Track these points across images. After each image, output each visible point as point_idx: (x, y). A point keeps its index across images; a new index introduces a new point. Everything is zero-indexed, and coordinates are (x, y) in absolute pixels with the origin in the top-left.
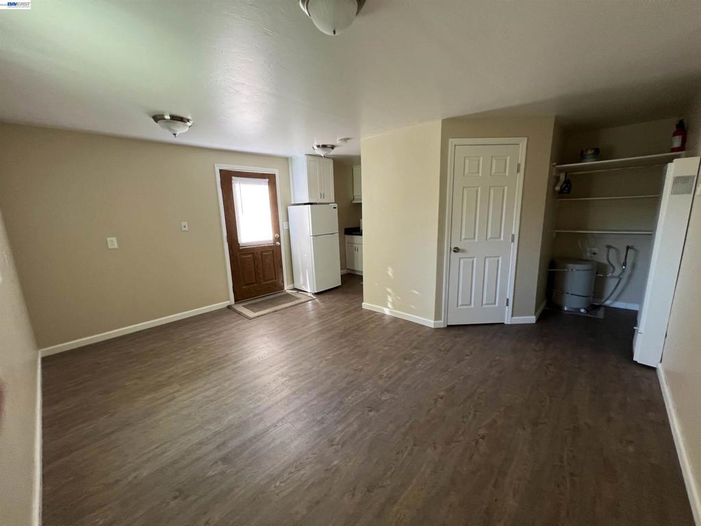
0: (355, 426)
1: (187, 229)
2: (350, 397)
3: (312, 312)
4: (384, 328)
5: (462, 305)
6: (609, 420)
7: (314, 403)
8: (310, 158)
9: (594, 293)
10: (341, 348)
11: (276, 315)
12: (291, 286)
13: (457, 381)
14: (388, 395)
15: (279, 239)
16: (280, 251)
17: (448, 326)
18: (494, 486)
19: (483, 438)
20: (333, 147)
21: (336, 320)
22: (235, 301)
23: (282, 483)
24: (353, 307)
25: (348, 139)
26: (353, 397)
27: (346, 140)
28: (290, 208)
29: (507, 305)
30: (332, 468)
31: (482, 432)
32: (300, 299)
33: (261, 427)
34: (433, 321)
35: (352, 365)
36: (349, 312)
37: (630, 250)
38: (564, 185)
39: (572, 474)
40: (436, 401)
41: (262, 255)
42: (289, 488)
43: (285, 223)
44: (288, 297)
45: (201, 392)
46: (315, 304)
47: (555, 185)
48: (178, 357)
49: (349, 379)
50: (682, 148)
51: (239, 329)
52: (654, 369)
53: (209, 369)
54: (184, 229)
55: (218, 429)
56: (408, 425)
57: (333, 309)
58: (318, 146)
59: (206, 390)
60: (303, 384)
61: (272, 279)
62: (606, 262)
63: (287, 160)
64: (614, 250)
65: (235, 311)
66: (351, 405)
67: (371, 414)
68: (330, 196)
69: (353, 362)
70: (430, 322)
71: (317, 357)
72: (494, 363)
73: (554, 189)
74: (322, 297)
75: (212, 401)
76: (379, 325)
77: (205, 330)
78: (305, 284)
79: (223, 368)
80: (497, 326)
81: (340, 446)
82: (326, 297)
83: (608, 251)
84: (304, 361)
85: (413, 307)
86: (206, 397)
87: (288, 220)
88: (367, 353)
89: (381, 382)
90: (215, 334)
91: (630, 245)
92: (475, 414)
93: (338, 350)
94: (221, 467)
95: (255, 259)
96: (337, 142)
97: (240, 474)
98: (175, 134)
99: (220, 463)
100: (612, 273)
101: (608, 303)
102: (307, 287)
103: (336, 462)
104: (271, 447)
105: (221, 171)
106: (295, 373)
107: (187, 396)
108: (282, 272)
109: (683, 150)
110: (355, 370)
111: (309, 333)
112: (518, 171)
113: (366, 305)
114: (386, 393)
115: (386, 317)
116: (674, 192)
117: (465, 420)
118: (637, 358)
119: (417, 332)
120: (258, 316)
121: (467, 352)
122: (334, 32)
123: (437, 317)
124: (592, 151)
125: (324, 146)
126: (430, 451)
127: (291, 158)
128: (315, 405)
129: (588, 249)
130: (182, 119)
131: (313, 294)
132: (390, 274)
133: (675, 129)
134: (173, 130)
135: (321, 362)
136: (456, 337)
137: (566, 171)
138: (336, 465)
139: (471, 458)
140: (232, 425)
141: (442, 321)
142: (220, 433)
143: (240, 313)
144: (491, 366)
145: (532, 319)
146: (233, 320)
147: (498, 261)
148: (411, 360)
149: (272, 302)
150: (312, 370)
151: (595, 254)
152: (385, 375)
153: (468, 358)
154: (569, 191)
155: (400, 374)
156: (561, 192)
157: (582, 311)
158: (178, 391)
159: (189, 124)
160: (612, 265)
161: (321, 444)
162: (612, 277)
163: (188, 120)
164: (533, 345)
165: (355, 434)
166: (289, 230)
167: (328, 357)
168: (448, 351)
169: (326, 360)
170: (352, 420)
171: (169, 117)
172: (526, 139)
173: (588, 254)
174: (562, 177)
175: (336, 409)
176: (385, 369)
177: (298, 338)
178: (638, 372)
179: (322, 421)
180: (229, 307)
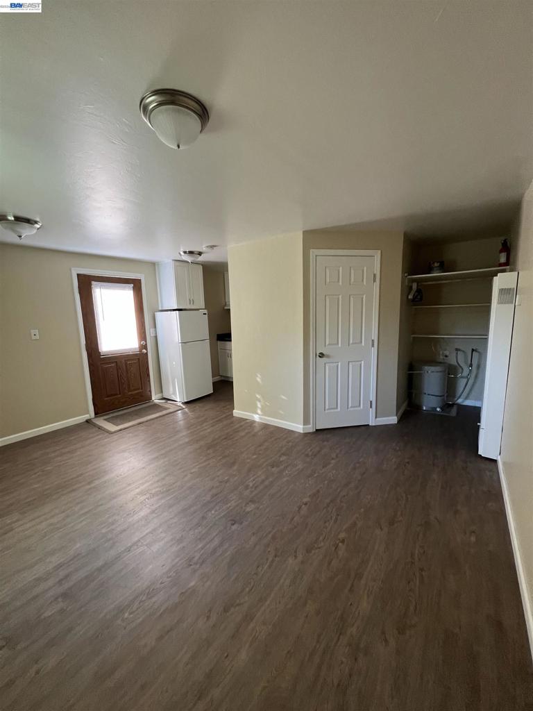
0: (216, 542)
1: (37, 337)
2: (213, 512)
3: (181, 423)
4: (254, 435)
5: (328, 409)
6: (456, 512)
7: (175, 521)
8: (178, 263)
9: (447, 392)
10: (208, 459)
11: (142, 428)
12: (159, 396)
13: (322, 486)
14: (253, 506)
15: (145, 347)
16: (147, 358)
17: (317, 430)
18: (351, 590)
19: (343, 541)
20: (200, 254)
21: (206, 430)
22: (96, 414)
23: (130, 614)
24: (224, 415)
25: (215, 246)
26: (216, 511)
27: (212, 247)
28: (158, 315)
29: (371, 407)
30: (186, 591)
31: (342, 535)
32: (169, 408)
33: (113, 553)
34: (302, 427)
35: (218, 476)
36: (220, 421)
37: (474, 352)
38: (416, 294)
39: (422, 570)
40: (300, 508)
41: (126, 364)
42: (139, 618)
43: (152, 330)
44: (156, 407)
45: (46, 520)
46: (184, 413)
47: (409, 294)
48: (22, 481)
49: (214, 491)
50: (507, 264)
51: (97, 445)
52: (495, 461)
53: (58, 493)
54: (34, 338)
55: (62, 560)
56: (270, 536)
57: (203, 418)
58: (185, 252)
59: (53, 517)
60: (163, 501)
61: (138, 389)
62: (456, 364)
63: (153, 265)
64: (462, 353)
65: (95, 425)
66: (214, 520)
67: (234, 527)
68: (200, 302)
69: (219, 473)
70: (299, 428)
71: (183, 470)
72: (358, 465)
73: (408, 297)
74: (192, 405)
75: (58, 529)
76: (249, 433)
77: (58, 448)
78: (174, 393)
79: (74, 490)
80: (363, 428)
81: (198, 566)
82: (198, 405)
83: (457, 354)
84: (167, 475)
85: (281, 412)
86: (51, 524)
87: (155, 327)
88: (234, 463)
89: (247, 493)
90: (69, 452)
91: (474, 348)
92: (336, 519)
93: (205, 461)
94: (61, 605)
95: (118, 368)
96: (203, 249)
97: (83, 609)
98: (20, 236)
99: (60, 600)
100: (462, 373)
101: (460, 401)
102: (176, 395)
103: (192, 584)
104: (122, 574)
105: (79, 275)
106: (157, 490)
107: (28, 525)
108: (149, 381)
109: (508, 265)
110: (221, 482)
111: (177, 444)
112: (374, 281)
113: (237, 413)
114: (250, 503)
115: (256, 425)
116: (500, 302)
117: (327, 524)
118: (482, 451)
119: (286, 438)
120: (121, 430)
121: (334, 455)
122: (179, 147)
123: (306, 422)
124: (438, 264)
125: (191, 253)
126: (290, 560)
127: (158, 262)
128: (175, 523)
129: (441, 353)
130: (28, 221)
131: (183, 403)
132: (259, 380)
133: (500, 247)
134: (17, 231)
135: (186, 476)
136: (324, 441)
137: (418, 281)
138: (193, 586)
139: (330, 563)
140: (78, 555)
141: (311, 426)
142: (63, 565)
143: (100, 428)
144: (354, 469)
145: (393, 420)
146: (91, 435)
147: (361, 365)
148: (278, 467)
149: (138, 414)
150: (174, 486)
151: (446, 356)
152: (251, 485)
153: (333, 461)
154: (421, 299)
155: (267, 483)
156: (413, 300)
157: (438, 409)
158: (18, 520)
159: (37, 226)
160: (460, 366)
161: (178, 565)
162: (462, 377)
163: (36, 222)
164: (394, 444)
165: (215, 550)
166: (156, 337)
167: (194, 470)
168: (315, 455)
169: (191, 473)
170: (215, 534)
171: (13, 218)
172: (380, 252)
173: (441, 357)
174: (415, 286)
175: (198, 525)
176: (252, 479)
177: (163, 452)
178: (483, 465)
179: (180, 540)
180: (88, 421)
